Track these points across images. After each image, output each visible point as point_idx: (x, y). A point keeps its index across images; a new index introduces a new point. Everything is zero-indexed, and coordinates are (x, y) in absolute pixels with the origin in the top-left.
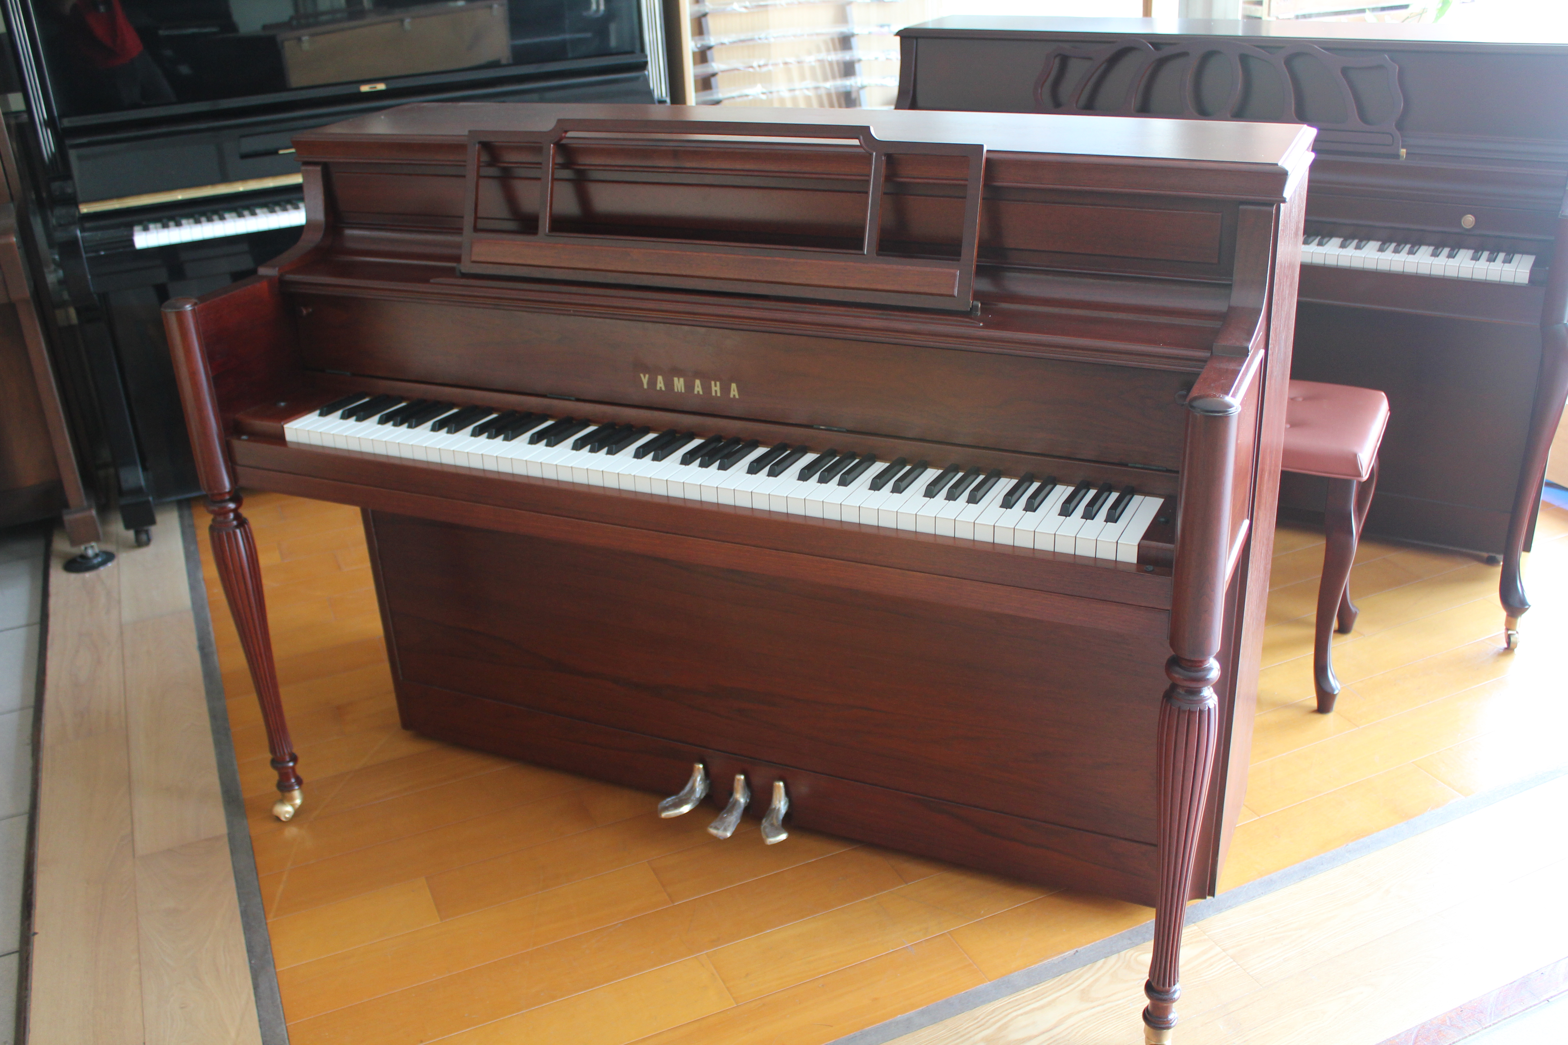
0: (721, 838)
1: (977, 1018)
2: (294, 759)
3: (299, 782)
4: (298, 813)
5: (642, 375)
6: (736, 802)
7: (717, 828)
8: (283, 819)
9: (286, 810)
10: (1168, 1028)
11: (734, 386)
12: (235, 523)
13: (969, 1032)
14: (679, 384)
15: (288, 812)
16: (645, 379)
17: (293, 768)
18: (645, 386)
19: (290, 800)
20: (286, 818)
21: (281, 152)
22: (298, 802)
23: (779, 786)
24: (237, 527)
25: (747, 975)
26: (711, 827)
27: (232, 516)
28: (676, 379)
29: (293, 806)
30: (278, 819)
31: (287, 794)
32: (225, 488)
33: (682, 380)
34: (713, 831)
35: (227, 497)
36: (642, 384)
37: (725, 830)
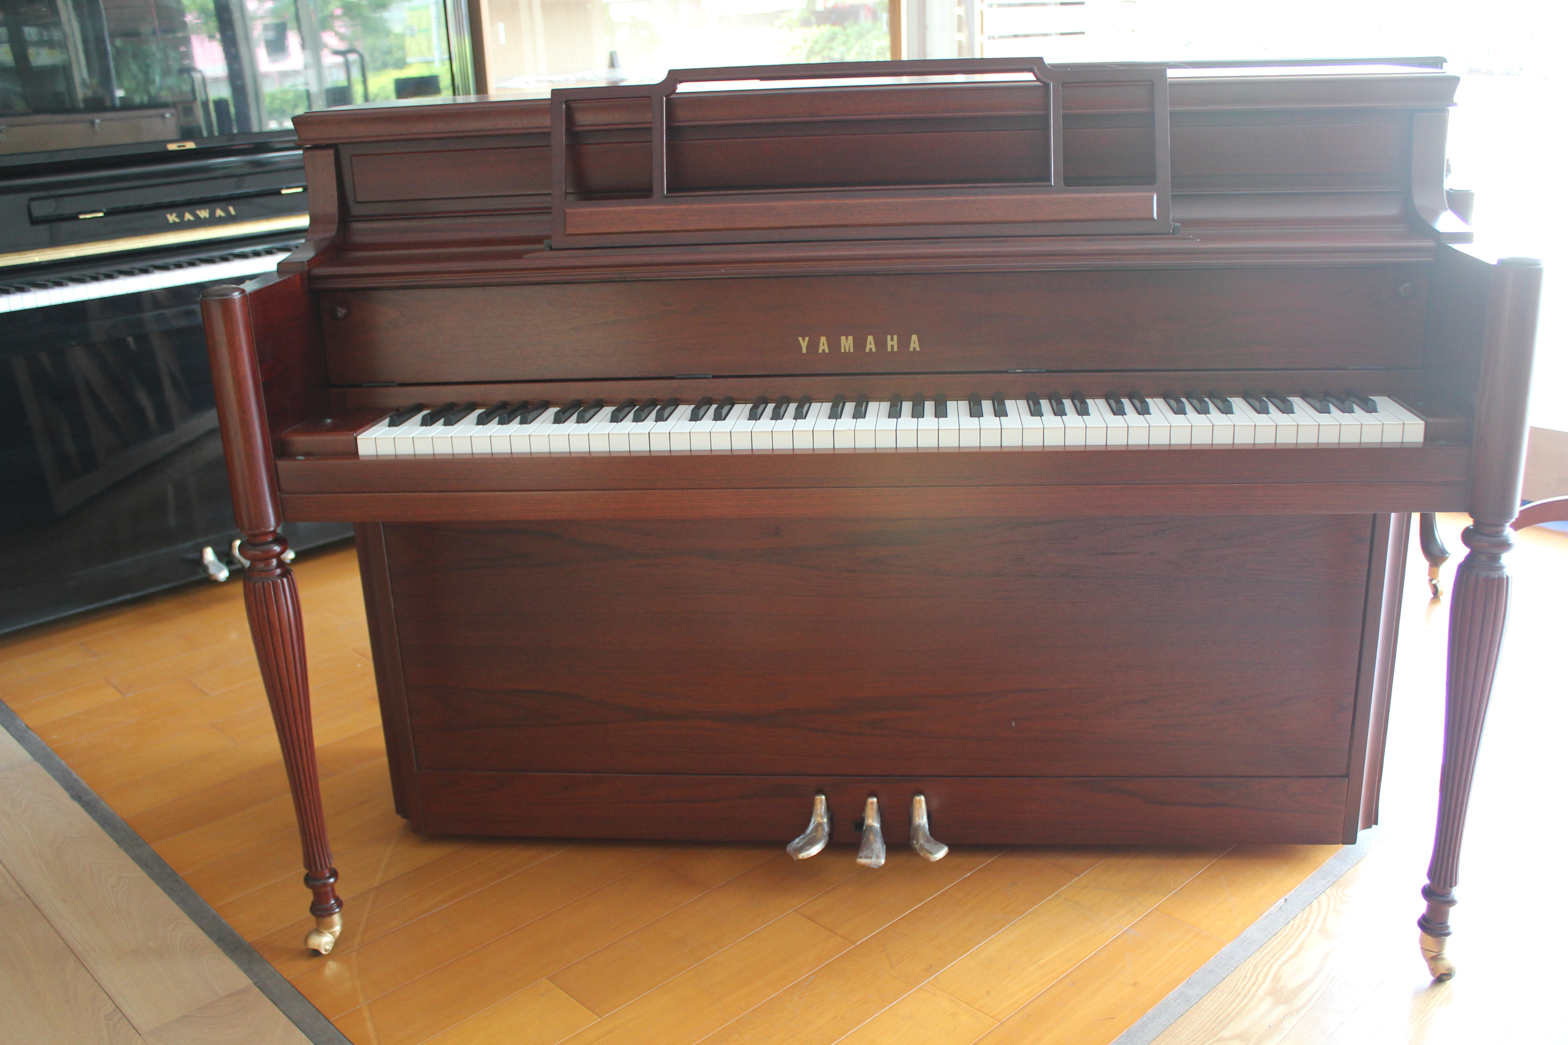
0: (875, 867)
1: (1246, 977)
2: (334, 874)
3: (340, 904)
4: (338, 943)
5: (800, 339)
6: (871, 827)
7: (866, 857)
8: (324, 952)
9: (325, 942)
10: (1448, 934)
11: (914, 337)
12: (278, 571)
13: (1249, 991)
14: (847, 344)
15: (327, 943)
16: (804, 344)
17: (332, 885)
18: (804, 351)
19: (329, 927)
20: (326, 950)
21: (81, 217)
22: (337, 929)
23: (920, 800)
24: (282, 575)
25: (988, 993)
26: (861, 857)
27: (274, 562)
28: (843, 338)
29: (331, 933)
30: (316, 953)
31: (327, 919)
32: (269, 526)
33: (850, 338)
34: (862, 861)
35: (270, 539)
36: (800, 347)
37: (878, 857)
